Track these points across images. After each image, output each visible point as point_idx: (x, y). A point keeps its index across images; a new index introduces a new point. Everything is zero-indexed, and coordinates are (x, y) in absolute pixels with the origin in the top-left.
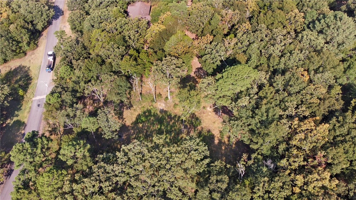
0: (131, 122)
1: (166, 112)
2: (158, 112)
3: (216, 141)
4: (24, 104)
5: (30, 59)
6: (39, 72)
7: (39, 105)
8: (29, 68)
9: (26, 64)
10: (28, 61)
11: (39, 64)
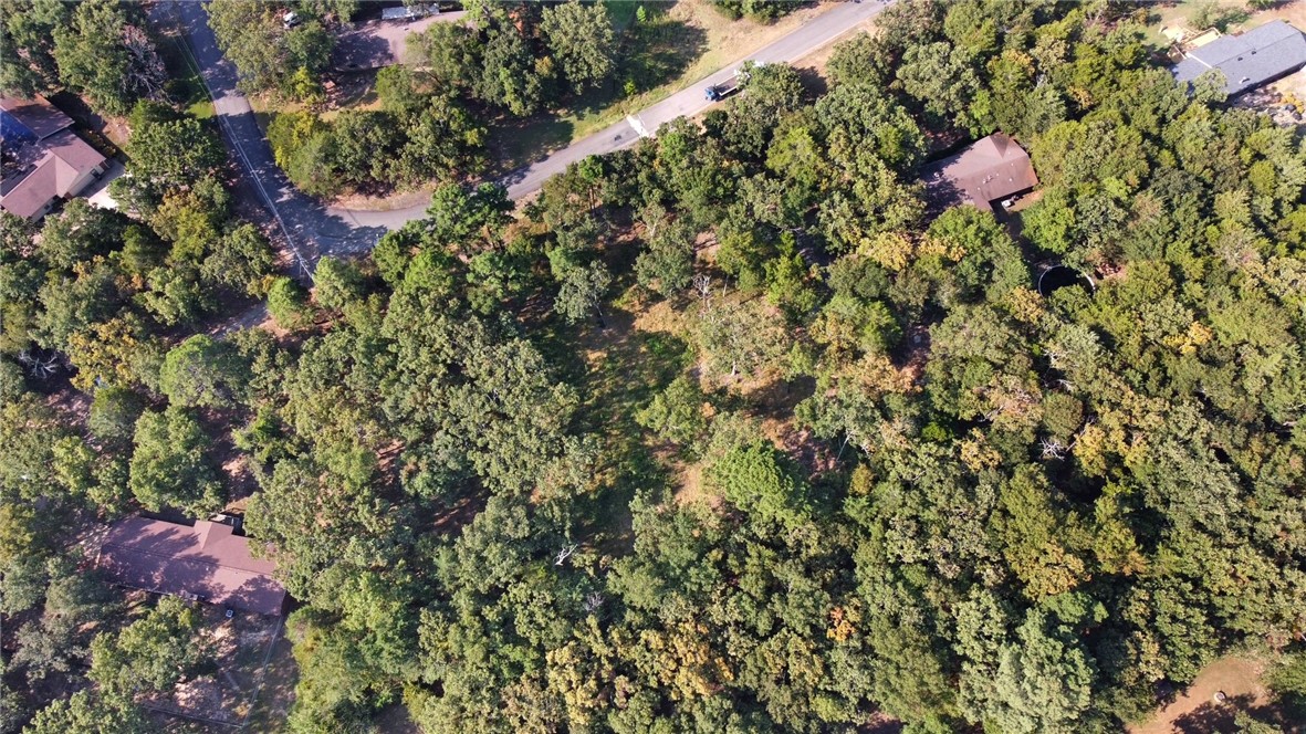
0: (645, 328)
2: (689, 368)
4: (611, 110)
5: (730, 36)
6: (700, 79)
7: (618, 138)
8: (705, 50)
9: (713, 38)
10: (723, 34)
11: (722, 65)
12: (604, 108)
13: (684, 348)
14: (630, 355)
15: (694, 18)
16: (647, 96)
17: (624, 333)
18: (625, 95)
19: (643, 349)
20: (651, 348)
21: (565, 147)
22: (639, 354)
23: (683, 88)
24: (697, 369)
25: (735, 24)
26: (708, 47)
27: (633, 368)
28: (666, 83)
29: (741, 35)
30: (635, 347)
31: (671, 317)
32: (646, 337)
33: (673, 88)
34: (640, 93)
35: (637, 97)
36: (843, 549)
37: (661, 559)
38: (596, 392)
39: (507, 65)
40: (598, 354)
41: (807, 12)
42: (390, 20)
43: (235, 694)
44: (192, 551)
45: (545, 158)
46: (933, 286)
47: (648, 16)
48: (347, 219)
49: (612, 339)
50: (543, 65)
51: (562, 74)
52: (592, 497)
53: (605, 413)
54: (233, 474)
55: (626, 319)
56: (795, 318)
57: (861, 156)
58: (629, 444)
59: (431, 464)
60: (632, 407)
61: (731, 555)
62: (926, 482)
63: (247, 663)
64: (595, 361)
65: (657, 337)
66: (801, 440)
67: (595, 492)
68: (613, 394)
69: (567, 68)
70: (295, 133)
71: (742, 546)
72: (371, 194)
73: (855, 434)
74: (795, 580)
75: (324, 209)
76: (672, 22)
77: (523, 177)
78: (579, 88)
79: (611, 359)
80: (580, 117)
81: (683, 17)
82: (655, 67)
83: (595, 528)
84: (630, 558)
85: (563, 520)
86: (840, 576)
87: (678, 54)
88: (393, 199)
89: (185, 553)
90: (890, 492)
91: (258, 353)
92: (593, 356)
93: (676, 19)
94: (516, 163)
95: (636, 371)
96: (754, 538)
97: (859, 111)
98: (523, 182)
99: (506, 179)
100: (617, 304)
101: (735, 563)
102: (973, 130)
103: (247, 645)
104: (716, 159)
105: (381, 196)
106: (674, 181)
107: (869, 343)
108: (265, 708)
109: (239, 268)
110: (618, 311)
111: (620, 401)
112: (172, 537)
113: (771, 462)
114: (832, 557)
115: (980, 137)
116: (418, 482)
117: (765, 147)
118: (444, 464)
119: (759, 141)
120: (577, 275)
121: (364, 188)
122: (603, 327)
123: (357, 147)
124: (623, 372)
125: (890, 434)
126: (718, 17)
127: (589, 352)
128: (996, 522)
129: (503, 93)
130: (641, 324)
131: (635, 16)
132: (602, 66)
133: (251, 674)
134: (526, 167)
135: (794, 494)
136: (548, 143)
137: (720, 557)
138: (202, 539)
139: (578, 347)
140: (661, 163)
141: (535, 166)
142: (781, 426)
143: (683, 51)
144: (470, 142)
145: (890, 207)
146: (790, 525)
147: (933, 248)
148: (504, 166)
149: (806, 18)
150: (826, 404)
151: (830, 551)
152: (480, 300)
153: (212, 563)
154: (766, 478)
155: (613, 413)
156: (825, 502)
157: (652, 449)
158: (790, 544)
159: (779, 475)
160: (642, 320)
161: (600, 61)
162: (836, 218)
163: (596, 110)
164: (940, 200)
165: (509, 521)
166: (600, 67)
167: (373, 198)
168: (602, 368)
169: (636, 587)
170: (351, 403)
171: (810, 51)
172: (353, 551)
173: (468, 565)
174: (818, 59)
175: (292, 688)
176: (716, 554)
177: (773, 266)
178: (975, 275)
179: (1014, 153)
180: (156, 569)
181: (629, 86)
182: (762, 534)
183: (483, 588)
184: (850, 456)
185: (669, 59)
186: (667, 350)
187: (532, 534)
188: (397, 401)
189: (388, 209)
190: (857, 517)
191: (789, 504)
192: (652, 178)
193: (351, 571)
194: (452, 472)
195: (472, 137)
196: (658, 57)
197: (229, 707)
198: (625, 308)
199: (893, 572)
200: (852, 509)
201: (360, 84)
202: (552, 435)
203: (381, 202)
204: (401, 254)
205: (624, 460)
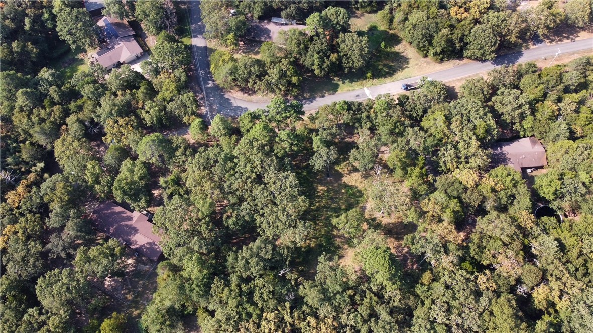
0: (347, 182)
2: (361, 205)
4: (358, 83)
5: (420, 64)
6: (401, 79)
7: (357, 96)
8: (407, 67)
9: (412, 63)
10: (417, 62)
11: (413, 75)
12: (355, 81)
13: (362, 195)
14: (337, 192)
15: (406, 52)
16: (376, 81)
17: (337, 182)
18: (366, 78)
19: (343, 191)
20: (347, 191)
21: (334, 94)
22: (341, 192)
23: (392, 81)
24: (365, 206)
25: (423, 59)
26: (409, 66)
27: (337, 198)
28: (385, 77)
29: (425, 64)
30: (340, 189)
31: (360, 180)
32: (346, 186)
33: (388, 80)
34: (373, 79)
35: (371, 80)
36: (410, 307)
37: (325, 287)
38: (317, 204)
39: (318, 53)
40: (323, 187)
41: (458, 61)
42: (274, 22)
43: (128, 289)
44: (129, 223)
45: (324, 96)
46: (484, 199)
47: (386, 47)
48: (232, 101)
49: (331, 183)
50: (334, 57)
51: (341, 62)
52: (303, 250)
53: (319, 214)
54: (155, 195)
55: (341, 175)
56: (416, 196)
57: (466, 131)
58: (325, 231)
59: (238, 215)
60: (331, 215)
61: (357, 295)
62: (457, 288)
63: (137, 278)
64: (321, 190)
65: (351, 187)
66: (404, 252)
67: (305, 248)
68: (325, 207)
69: (344, 60)
70: (222, 60)
71: (364, 292)
72: (246, 93)
73: (429, 256)
74: (384, 315)
75: (224, 94)
76: (395, 52)
77: (312, 102)
78: (346, 70)
79: (328, 191)
80: (344, 83)
81: (401, 51)
82: (382, 69)
83: (301, 264)
84: (312, 282)
85: (287, 256)
86: (405, 319)
87: (394, 66)
88: (254, 98)
89: (126, 223)
90: (439, 288)
91: (180, 147)
92: (320, 188)
93: (397, 51)
94: (311, 95)
95: (338, 200)
96: (370, 290)
97: (470, 111)
98: (311, 104)
99: (304, 101)
100: (337, 168)
101: (358, 298)
102: (522, 133)
103: (139, 270)
104: (399, 116)
105: (249, 95)
106: (377, 121)
107: (447, 216)
108: (139, 299)
109: (183, 110)
110: (337, 171)
111: (327, 211)
112: (123, 215)
113: (387, 258)
114: (404, 309)
115: (524, 137)
116: (230, 221)
117: (422, 116)
118: (243, 217)
119: (420, 113)
120: (323, 151)
121: (243, 90)
122: (328, 176)
123: (245, 72)
124: (332, 198)
125: (446, 261)
126: (417, 54)
127: (319, 185)
128: (486, 316)
129: (313, 64)
130: (345, 179)
131: (380, 45)
132: (359, 63)
133: (137, 283)
134: (314, 98)
135: (394, 276)
136: (327, 91)
137: (352, 294)
138: (135, 219)
139: (315, 182)
140: (374, 112)
141: (318, 99)
142: (396, 243)
143: (397, 65)
144: (293, 82)
145: (473, 158)
146: (388, 289)
147: (489, 182)
148: (305, 95)
149: (456, 64)
150: (420, 238)
151: (404, 306)
152: (279, 150)
153: (136, 230)
154: (383, 264)
155: (322, 215)
156: (407, 283)
157: (335, 236)
158: (386, 297)
159: (389, 265)
160: (346, 178)
161: (359, 61)
162: (447, 156)
163: (352, 81)
164: (497, 161)
165: (264, 250)
166: (358, 64)
167: (246, 95)
168: (323, 194)
169: (311, 296)
170: (212, 180)
171: (454, 79)
172: (194, 243)
173: (241, 263)
174: (457, 83)
175: (152, 294)
176: (351, 292)
177: (412, 170)
178: (506, 199)
179: (539, 149)
180: (112, 226)
181: (369, 75)
182: (374, 289)
183: (244, 276)
184: (424, 266)
185: (390, 67)
186: (354, 194)
187: (272, 258)
188: (231, 184)
189: (251, 101)
190: (420, 294)
191: (390, 279)
192: (368, 117)
193: (191, 251)
194: (245, 221)
195: (295, 80)
196: (385, 65)
197: (124, 294)
198: (340, 170)
199: (430, 325)
200: (419, 290)
201: (254, 46)
202: (293, 217)
203: (249, 98)
204: (251, 122)
205: (322, 237)
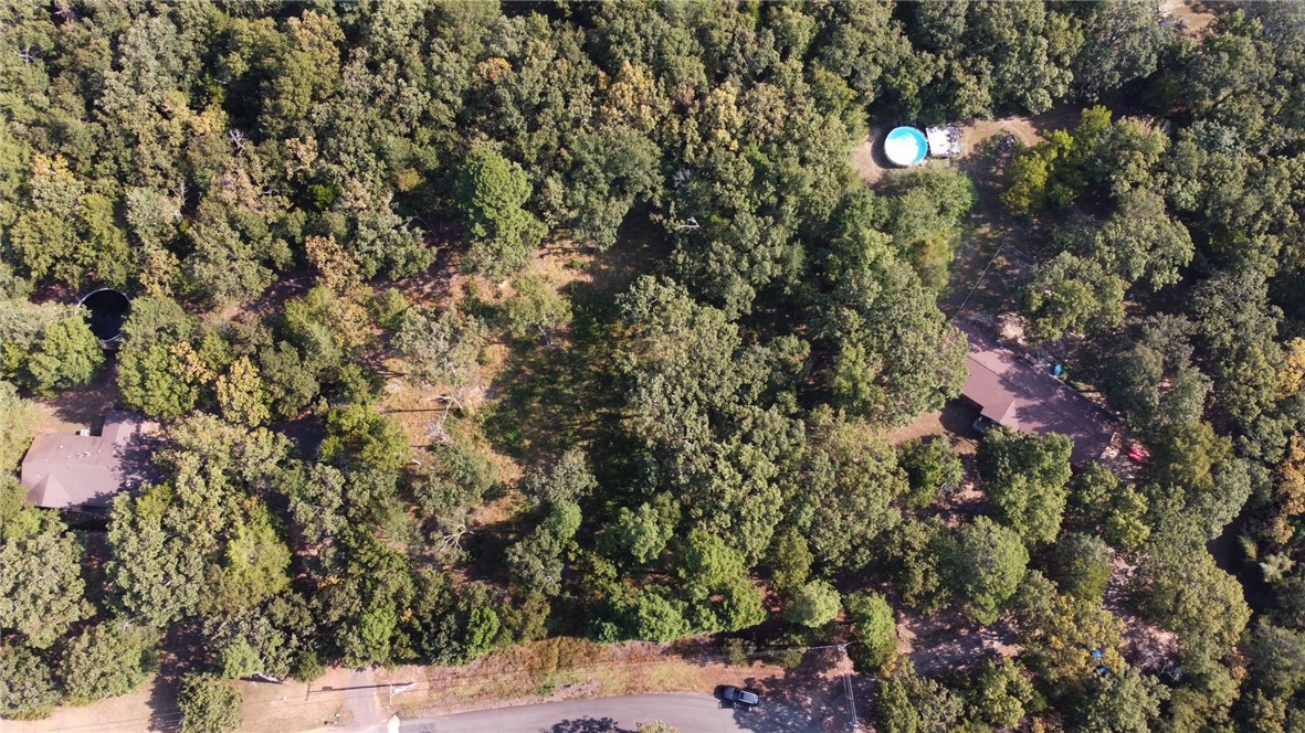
0: (515, 466)
1: (495, 383)
2: (497, 401)
3: (588, 278)
13: (488, 424)
14: (542, 443)
19: (527, 442)
20: (519, 438)
22: (533, 440)
24: (487, 397)
30: (533, 449)
32: (517, 455)
38: (593, 418)
43: (1007, 277)
44: (1024, 402)
53: (594, 392)
54: (971, 486)
55: (524, 486)
63: (992, 298)
65: (508, 450)
68: (578, 409)
89: (1029, 403)
95: (545, 422)
103: (988, 313)
111: (575, 398)
112: (1040, 425)
130: (516, 473)
133: (988, 287)
138: (1011, 411)
153: (1005, 380)
160: (513, 476)
175: (955, 261)
179: (34, 474)
180: (1061, 400)
183: (770, 220)
186: (506, 428)
197: (1013, 267)
198: (521, 499)
205: (597, 337)
